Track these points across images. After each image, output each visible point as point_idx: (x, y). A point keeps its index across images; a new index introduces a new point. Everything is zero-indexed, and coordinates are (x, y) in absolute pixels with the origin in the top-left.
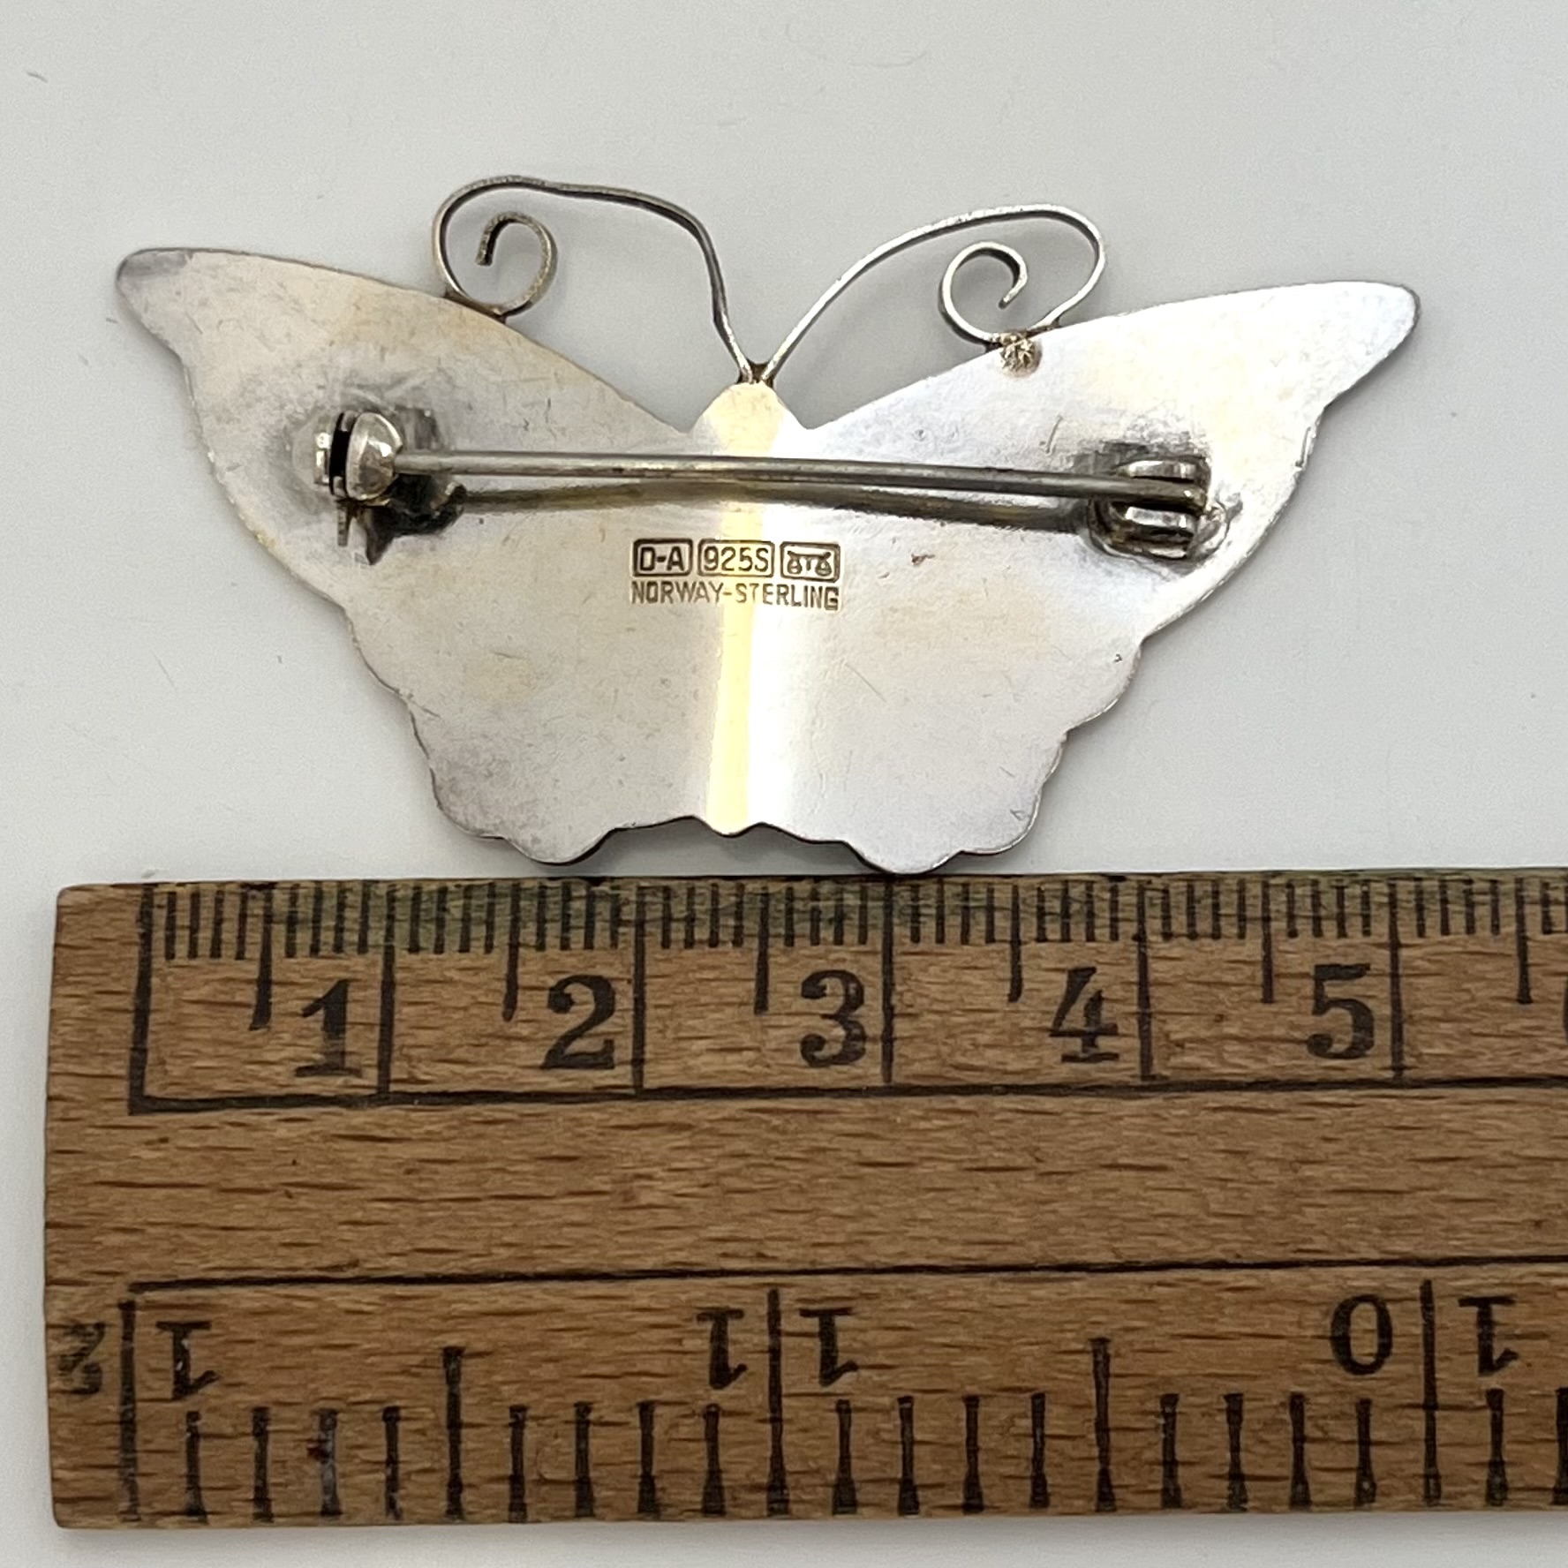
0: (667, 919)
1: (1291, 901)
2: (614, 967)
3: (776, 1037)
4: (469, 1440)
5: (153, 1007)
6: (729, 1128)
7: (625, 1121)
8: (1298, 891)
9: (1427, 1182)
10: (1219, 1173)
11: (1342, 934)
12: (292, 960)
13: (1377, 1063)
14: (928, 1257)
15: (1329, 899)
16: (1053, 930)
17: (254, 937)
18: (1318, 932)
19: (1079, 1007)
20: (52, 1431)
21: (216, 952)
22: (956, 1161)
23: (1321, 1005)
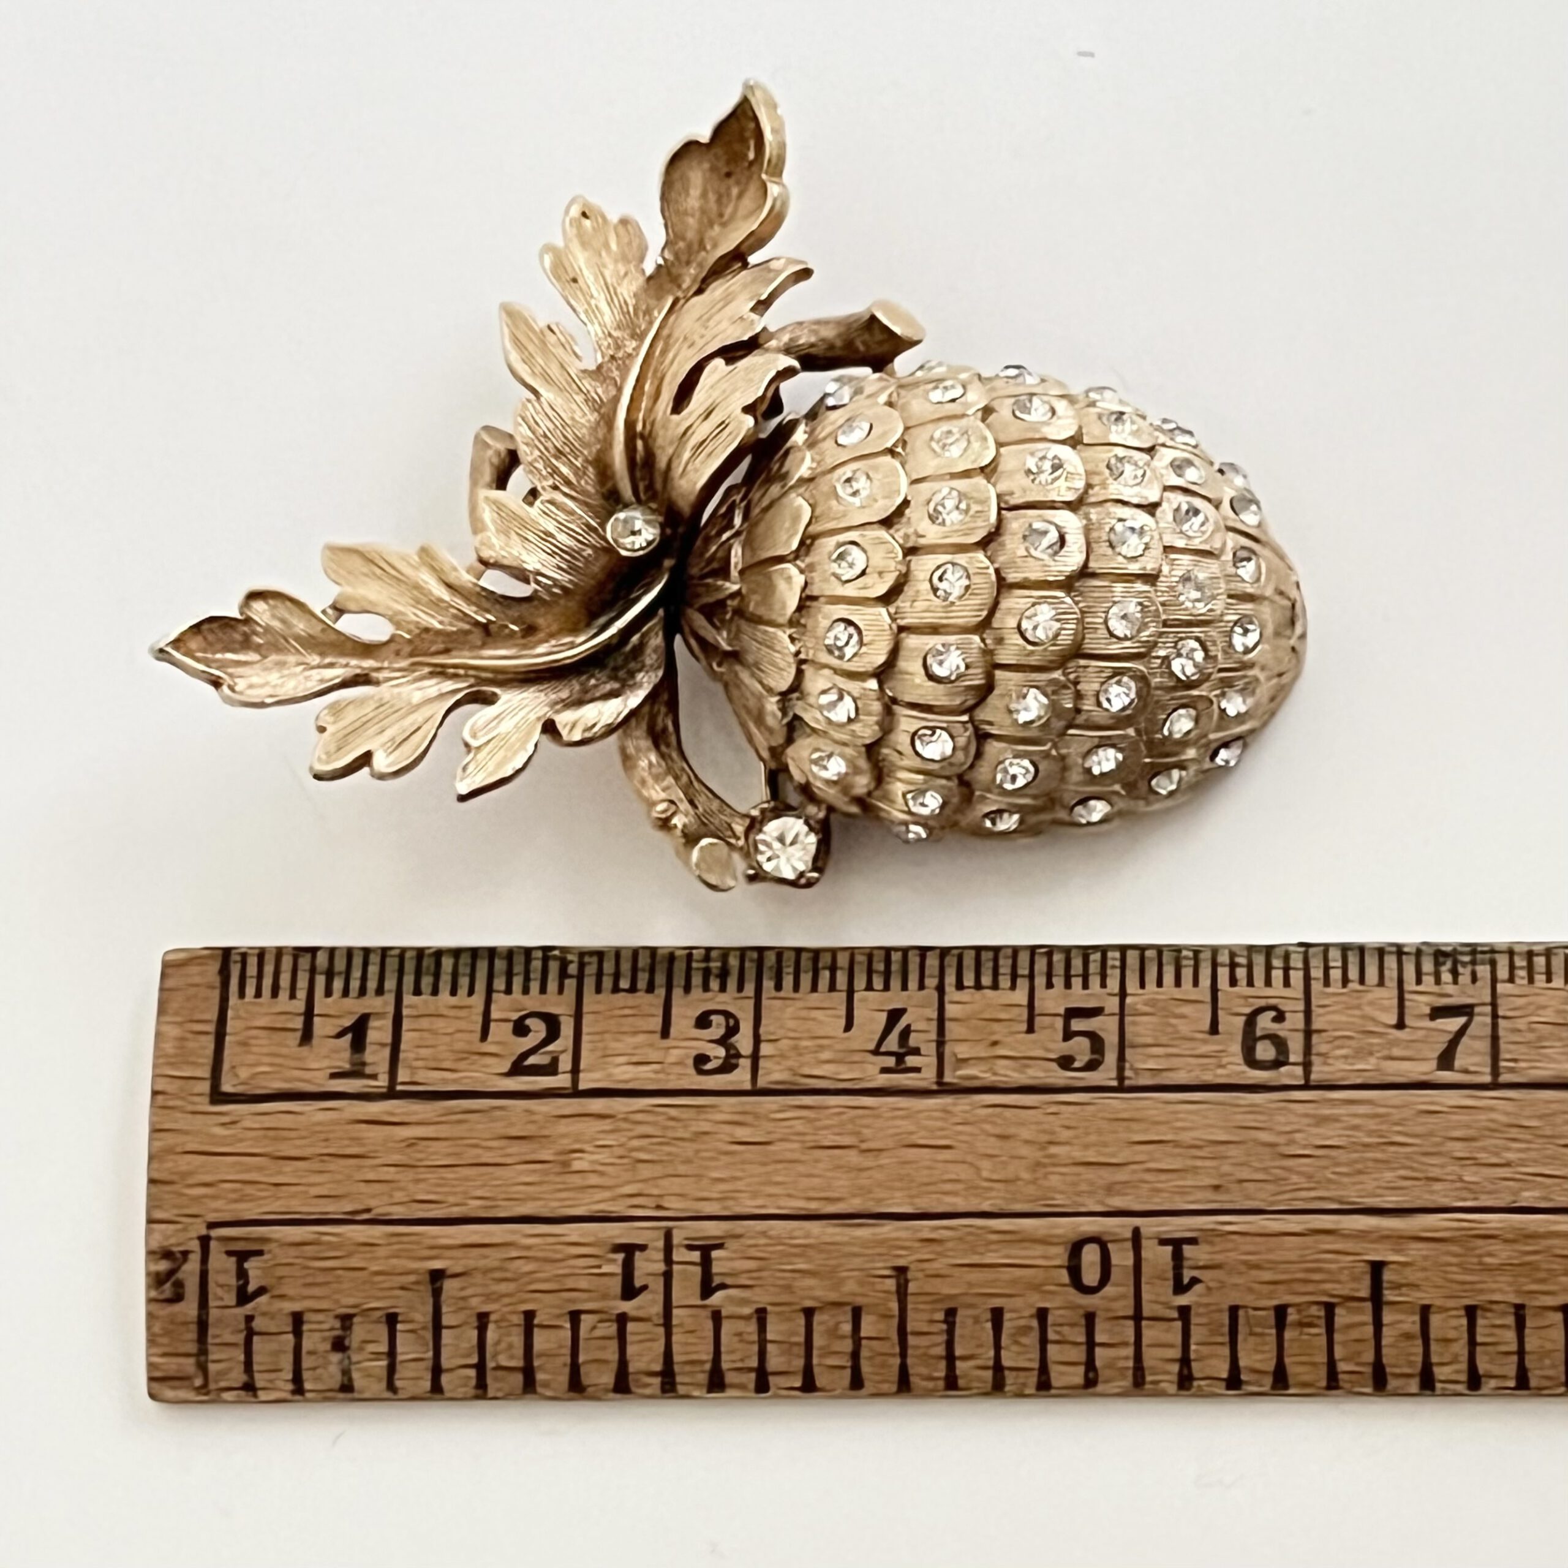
0: (600, 974)
1: (1050, 964)
2: (560, 1006)
3: (674, 1055)
4: (446, 1336)
5: (229, 1029)
6: (639, 1117)
7: (565, 1112)
8: (1056, 958)
9: (1138, 1158)
10: (990, 1152)
11: (1085, 986)
12: (330, 1000)
13: (1106, 1076)
14: (779, 1208)
15: (1077, 964)
16: (878, 983)
17: (302, 983)
18: (1068, 985)
19: (894, 1036)
20: (149, 1328)
21: (275, 992)
22: (803, 1142)
23: (1068, 1035)
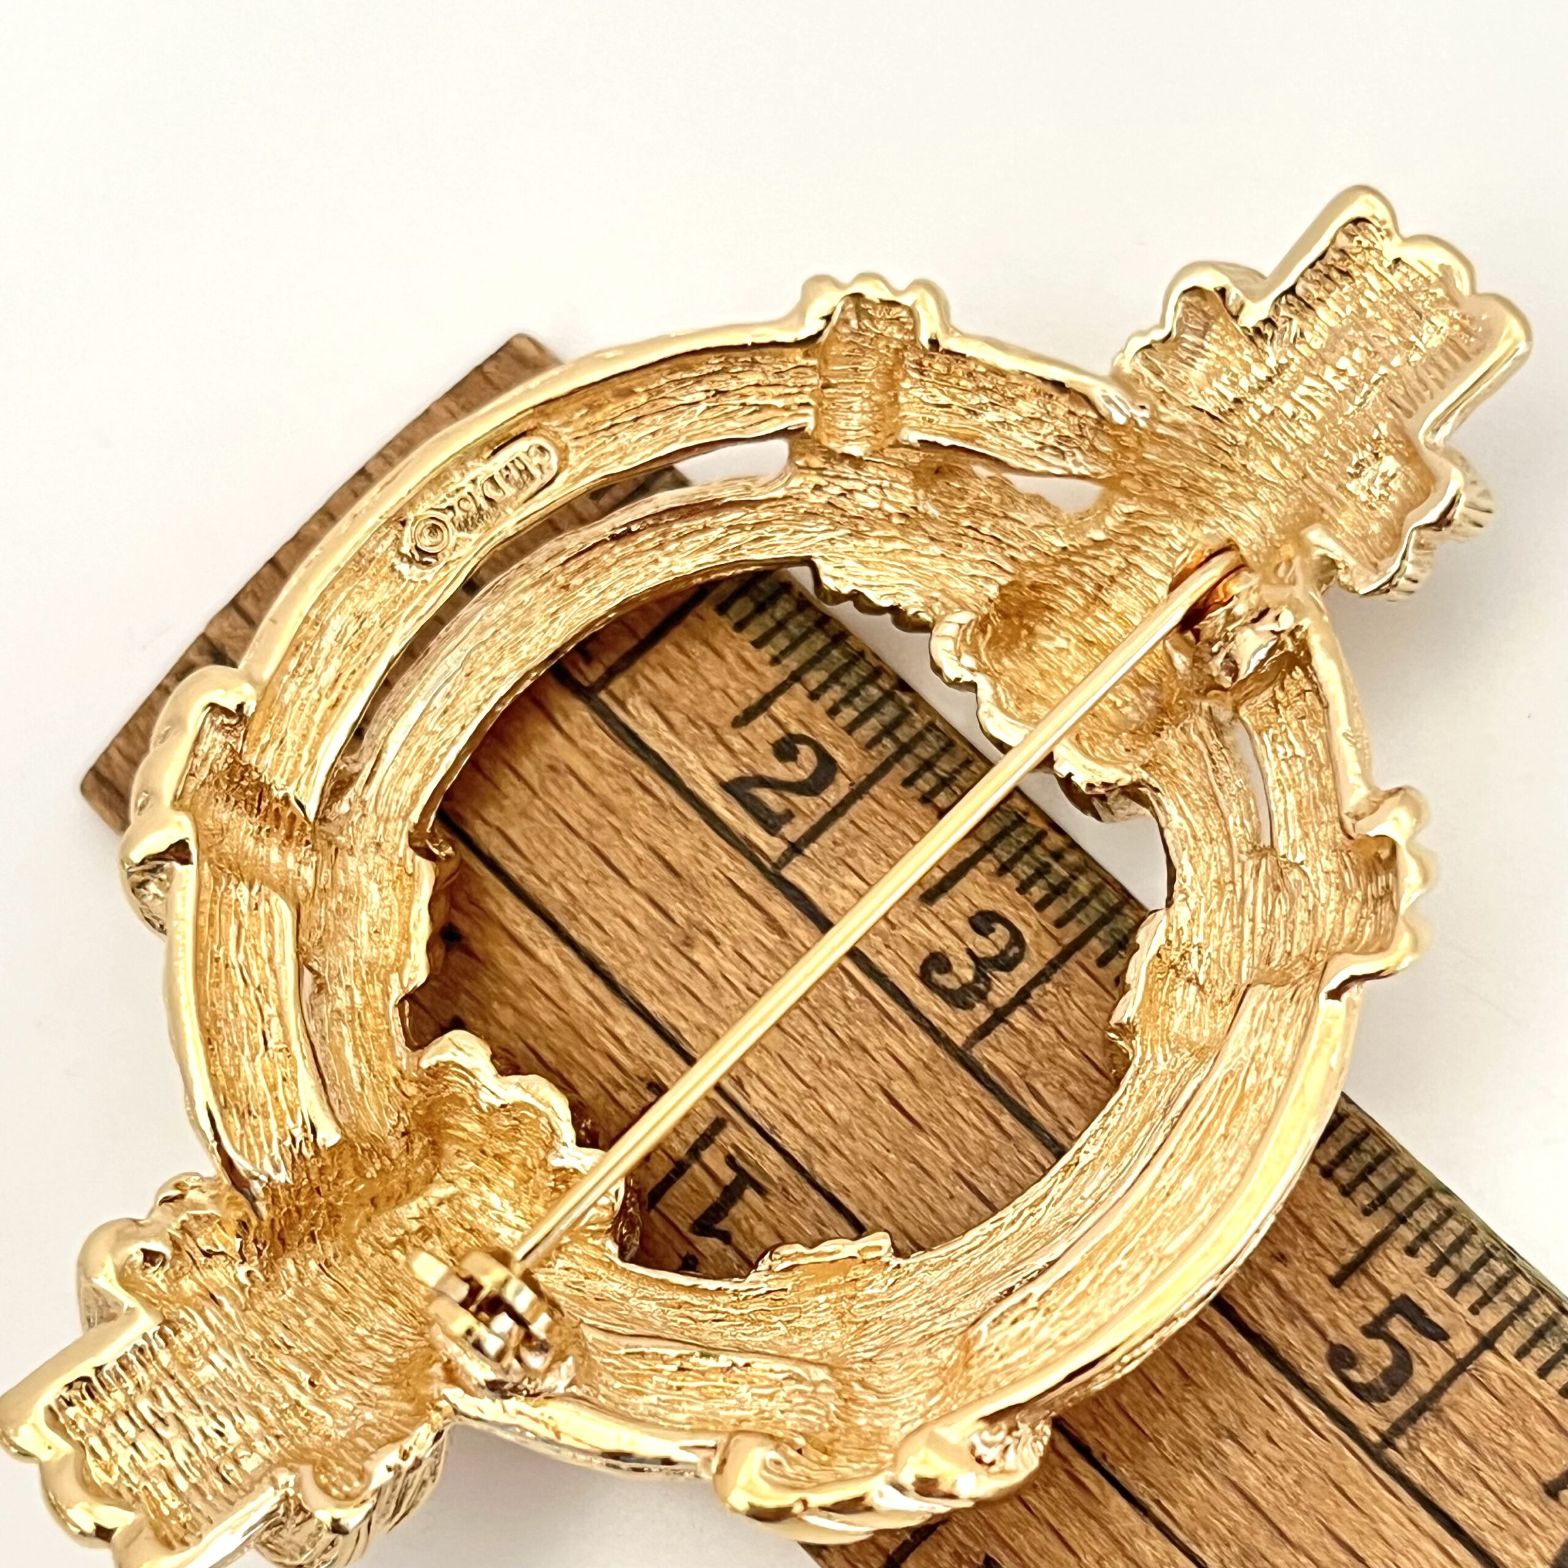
0: (928, 766)
1: (1436, 1225)
2: (851, 762)
3: (916, 931)
7: (742, 884)
8: (1452, 1224)
9: (1317, 1554)
11: (1453, 1291)
13: (1374, 1420)
15: (1470, 1254)
18: (1433, 1271)
22: (958, 1161)
23: (1375, 1329)
